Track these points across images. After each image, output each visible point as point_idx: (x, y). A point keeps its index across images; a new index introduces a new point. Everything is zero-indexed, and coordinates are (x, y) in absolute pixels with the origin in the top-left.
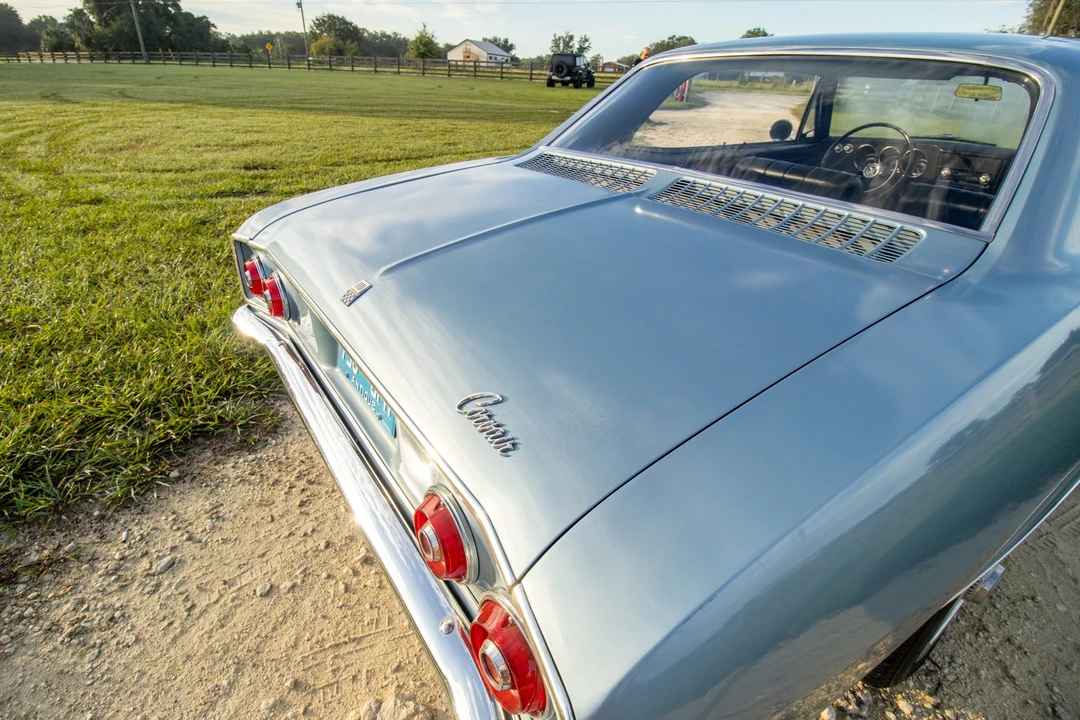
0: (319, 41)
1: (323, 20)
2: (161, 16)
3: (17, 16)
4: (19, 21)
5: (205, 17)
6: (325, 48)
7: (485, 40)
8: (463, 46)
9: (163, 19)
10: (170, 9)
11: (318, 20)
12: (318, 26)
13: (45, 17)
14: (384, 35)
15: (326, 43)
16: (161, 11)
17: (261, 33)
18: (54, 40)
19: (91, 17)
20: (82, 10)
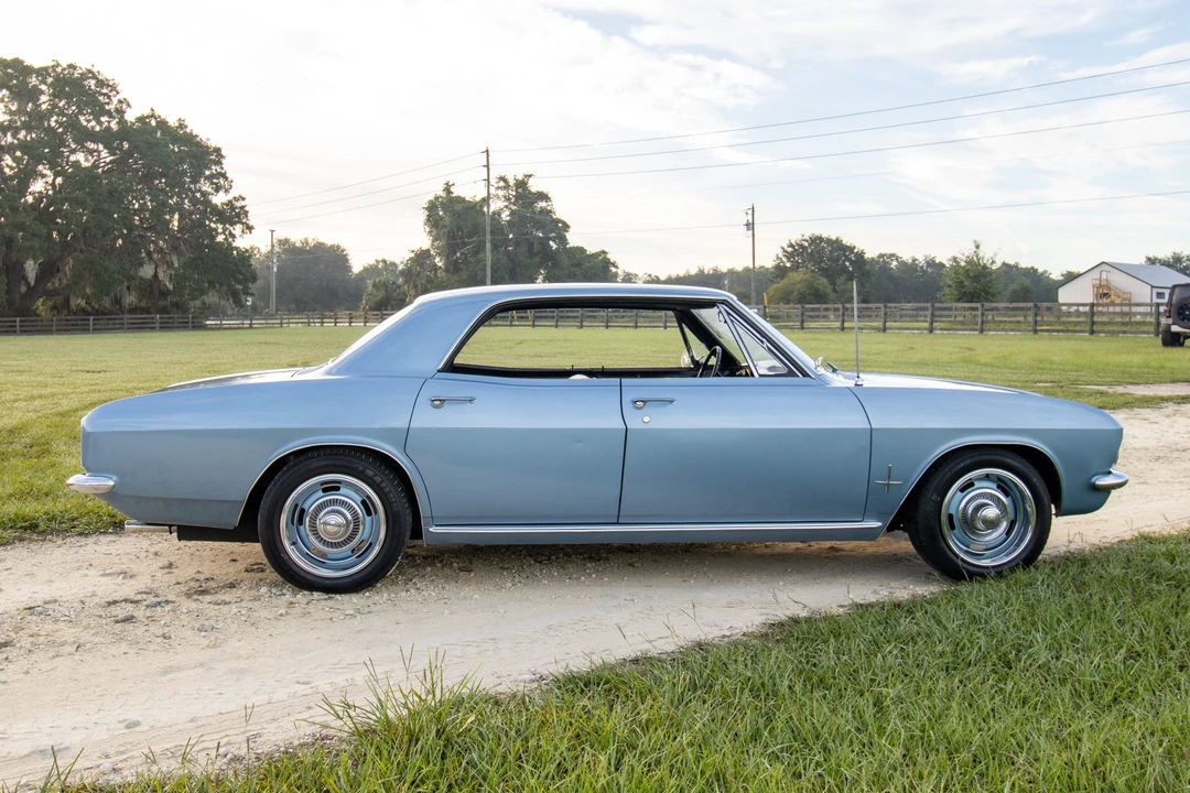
0: (785, 281)
1: (801, 246)
2: (535, 255)
3: (347, 260)
4: (349, 269)
5: (604, 252)
6: (792, 293)
7: (1152, 261)
8: (1095, 274)
9: (537, 259)
10: (551, 243)
11: (791, 245)
12: (789, 256)
13: (384, 261)
14: (931, 263)
15: (794, 284)
16: (536, 247)
17: (702, 272)
18: (381, 294)
19: (437, 260)
20: (428, 251)
